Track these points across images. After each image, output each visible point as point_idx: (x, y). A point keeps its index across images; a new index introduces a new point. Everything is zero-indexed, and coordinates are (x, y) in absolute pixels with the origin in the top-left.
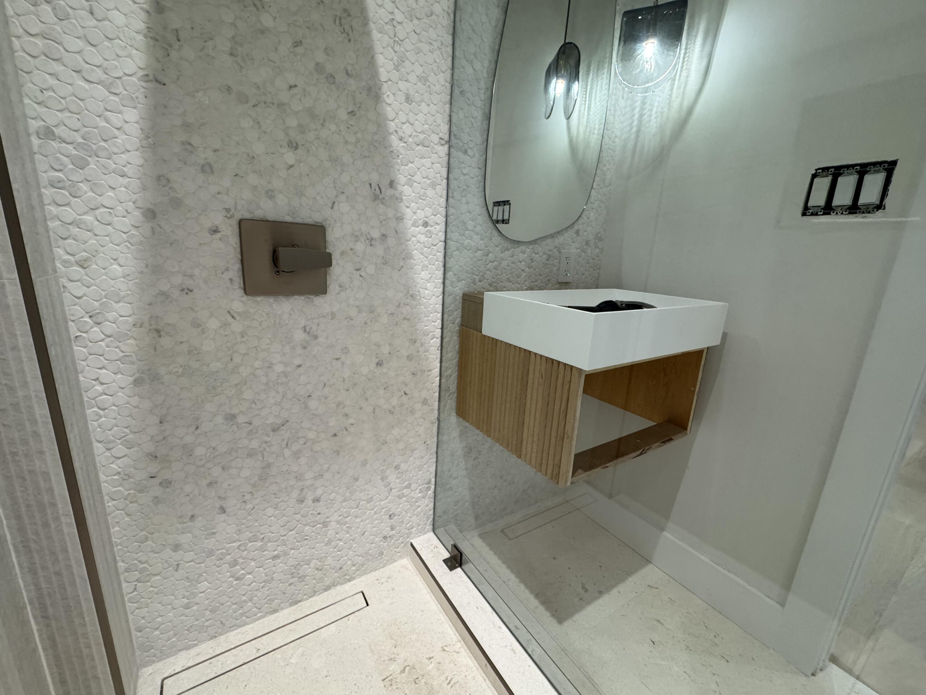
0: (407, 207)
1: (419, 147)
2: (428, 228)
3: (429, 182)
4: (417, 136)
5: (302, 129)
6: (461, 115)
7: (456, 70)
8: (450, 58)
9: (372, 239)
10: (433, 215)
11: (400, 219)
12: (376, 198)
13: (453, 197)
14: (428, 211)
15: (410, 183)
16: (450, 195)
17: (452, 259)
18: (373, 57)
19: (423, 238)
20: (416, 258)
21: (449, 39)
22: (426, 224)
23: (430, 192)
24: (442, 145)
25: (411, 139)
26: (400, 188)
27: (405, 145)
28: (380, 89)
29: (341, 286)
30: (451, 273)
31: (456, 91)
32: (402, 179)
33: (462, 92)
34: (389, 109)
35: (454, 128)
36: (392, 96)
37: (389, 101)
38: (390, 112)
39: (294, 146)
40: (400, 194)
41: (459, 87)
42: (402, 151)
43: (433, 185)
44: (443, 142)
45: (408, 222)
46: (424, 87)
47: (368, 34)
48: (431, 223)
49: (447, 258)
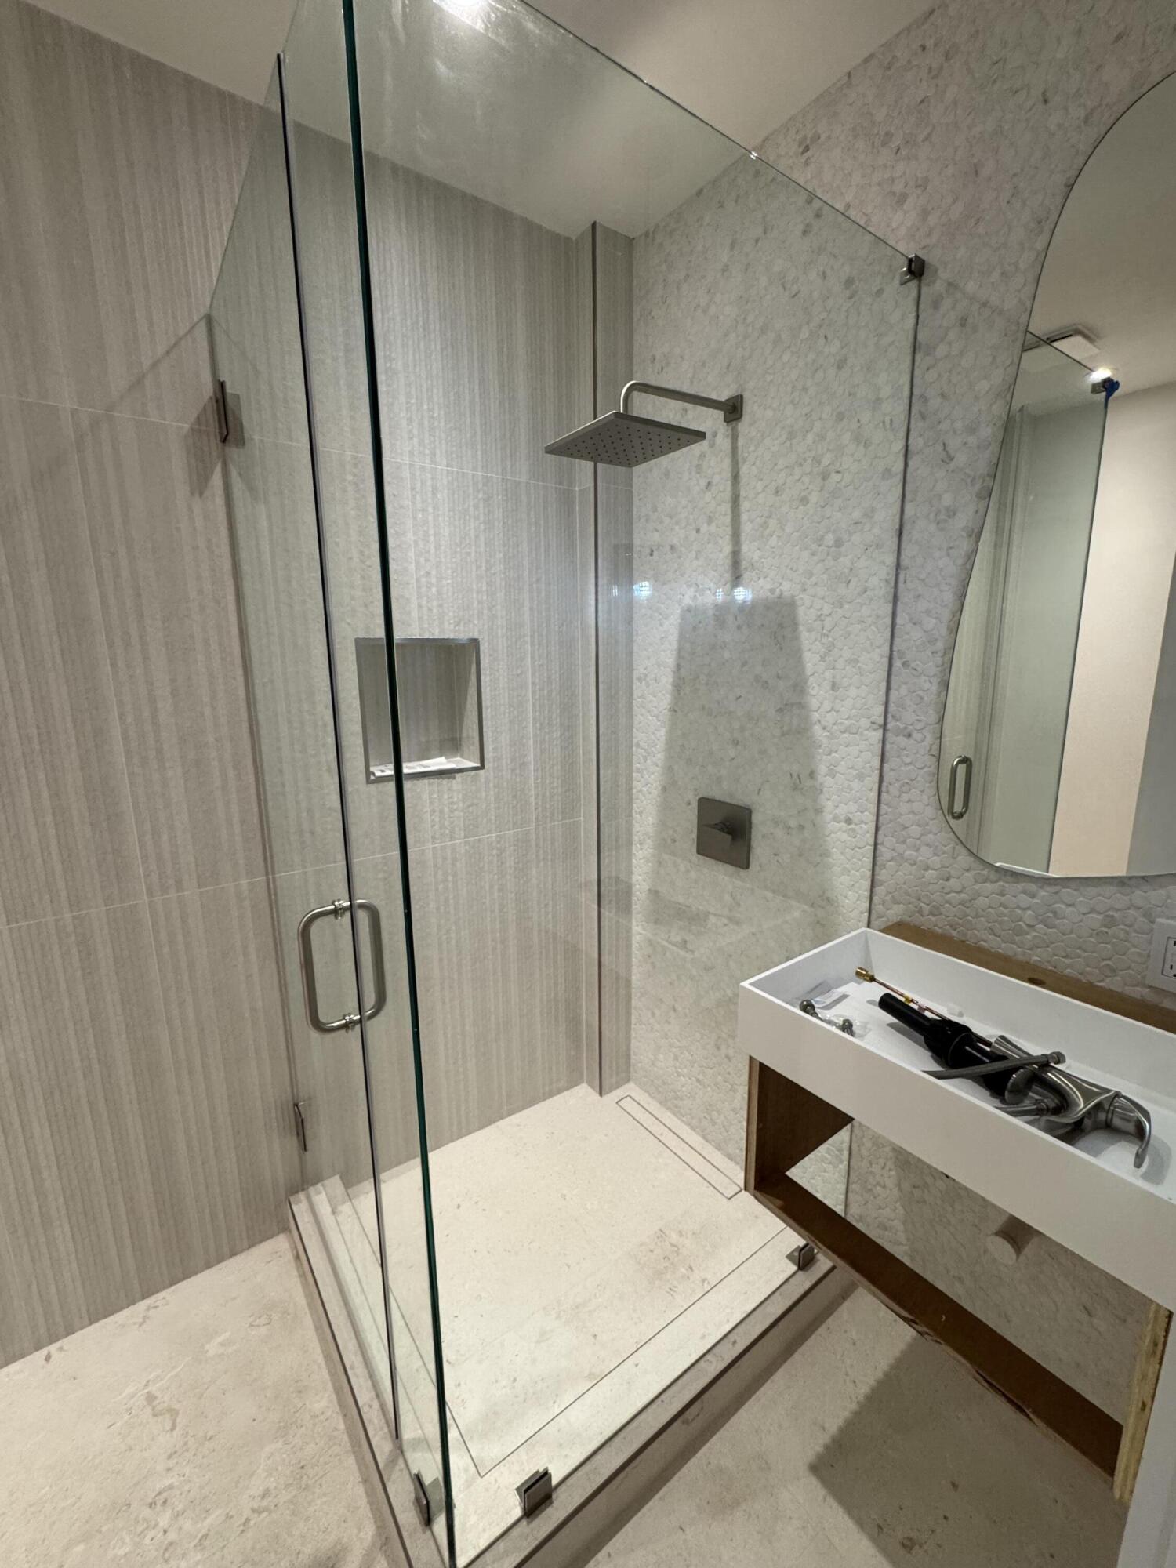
0: (829, 800)
1: (846, 735)
2: (852, 826)
3: (855, 773)
4: (842, 723)
5: (742, 729)
6: (904, 691)
7: (897, 641)
8: (889, 629)
9: (790, 828)
10: (858, 811)
11: (819, 811)
12: (795, 788)
13: (888, 792)
14: (853, 807)
15: (832, 773)
16: (884, 789)
17: (884, 871)
18: (800, 657)
19: (844, 837)
20: (835, 857)
21: (889, 608)
22: (849, 821)
23: (856, 785)
24: (875, 730)
25: (835, 727)
26: (820, 779)
27: (828, 734)
28: (806, 683)
29: (761, 866)
30: (882, 888)
31: (897, 663)
32: (822, 769)
33: (905, 664)
34: (814, 700)
35: (892, 707)
36: (817, 688)
37: (813, 692)
38: (814, 703)
39: (736, 743)
40: (821, 784)
41: (901, 658)
42: (825, 741)
43: (861, 777)
44: (875, 726)
45: (828, 817)
46: (854, 670)
47: (796, 638)
48: (856, 820)
49: (877, 868)
